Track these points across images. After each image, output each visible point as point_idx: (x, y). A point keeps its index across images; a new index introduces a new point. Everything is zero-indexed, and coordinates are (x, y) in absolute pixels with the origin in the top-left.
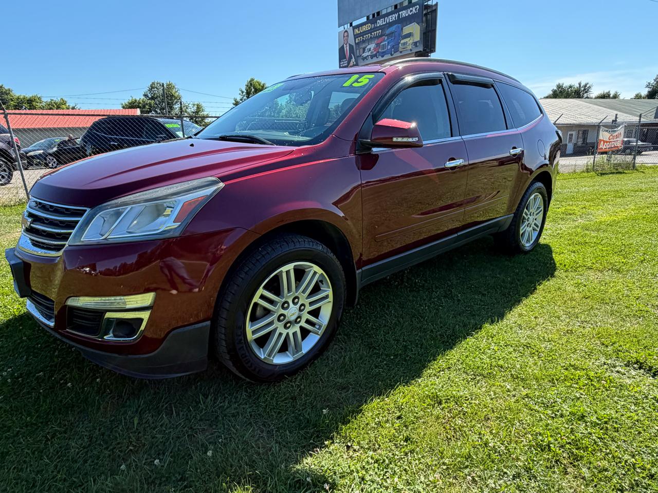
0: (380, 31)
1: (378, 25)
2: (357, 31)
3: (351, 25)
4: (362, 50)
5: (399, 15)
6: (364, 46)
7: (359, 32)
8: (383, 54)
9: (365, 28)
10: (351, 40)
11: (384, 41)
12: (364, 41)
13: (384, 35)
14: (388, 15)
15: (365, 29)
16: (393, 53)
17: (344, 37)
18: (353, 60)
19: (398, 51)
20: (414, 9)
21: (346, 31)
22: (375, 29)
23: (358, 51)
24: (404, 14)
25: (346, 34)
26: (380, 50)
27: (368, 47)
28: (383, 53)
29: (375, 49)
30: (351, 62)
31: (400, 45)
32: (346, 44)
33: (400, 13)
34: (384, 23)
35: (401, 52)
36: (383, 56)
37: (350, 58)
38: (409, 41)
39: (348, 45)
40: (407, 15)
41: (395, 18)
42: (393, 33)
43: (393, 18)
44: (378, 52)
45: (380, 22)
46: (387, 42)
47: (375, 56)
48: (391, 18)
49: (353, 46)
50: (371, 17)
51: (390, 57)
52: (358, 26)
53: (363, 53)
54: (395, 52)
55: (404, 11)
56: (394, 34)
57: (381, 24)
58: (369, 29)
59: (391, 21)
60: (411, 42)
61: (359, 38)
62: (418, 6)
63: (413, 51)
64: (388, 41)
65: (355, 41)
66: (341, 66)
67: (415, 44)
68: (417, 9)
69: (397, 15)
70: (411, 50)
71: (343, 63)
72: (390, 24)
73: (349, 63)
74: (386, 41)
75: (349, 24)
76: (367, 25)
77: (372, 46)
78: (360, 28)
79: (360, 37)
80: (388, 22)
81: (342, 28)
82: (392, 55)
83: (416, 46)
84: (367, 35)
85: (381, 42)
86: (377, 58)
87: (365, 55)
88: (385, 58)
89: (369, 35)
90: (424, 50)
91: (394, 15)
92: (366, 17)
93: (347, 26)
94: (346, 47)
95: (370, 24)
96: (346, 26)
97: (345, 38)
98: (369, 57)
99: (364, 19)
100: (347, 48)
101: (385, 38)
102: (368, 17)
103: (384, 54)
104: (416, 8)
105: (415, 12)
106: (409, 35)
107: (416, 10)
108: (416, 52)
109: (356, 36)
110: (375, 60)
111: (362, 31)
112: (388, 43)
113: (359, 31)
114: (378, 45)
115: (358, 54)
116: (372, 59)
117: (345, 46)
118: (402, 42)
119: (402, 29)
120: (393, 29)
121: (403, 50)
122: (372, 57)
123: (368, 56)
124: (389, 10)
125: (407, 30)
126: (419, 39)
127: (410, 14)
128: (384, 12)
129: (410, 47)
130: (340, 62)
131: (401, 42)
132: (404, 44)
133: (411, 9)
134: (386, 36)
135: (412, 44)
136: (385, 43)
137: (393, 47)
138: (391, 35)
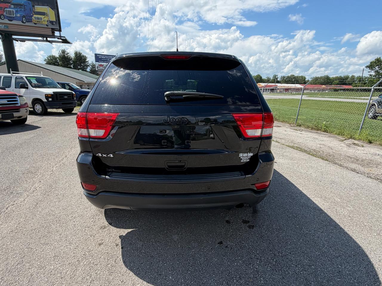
11: (10, 7)
19: (32, 22)
26: (5, 14)
28: (10, 17)
31: (33, 18)
35: (35, 24)
36: (10, 20)
38: (44, 19)
42: (21, 5)
46: (14, 10)
54: (27, 22)
56: (23, 6)
60: (46, 19)
63: (49, 27)
64: (16, 9)
70: (47, 25)
82: (23, 22)
83: (53, 24)
85: (6, 8)
88: (14, 22)
103: (12, 19)
106: (43, 14)
108: (52, 28)
112: (17, 12)
118: (35, 16)
119: (33, 6)
120: (21, 2)
121: (36, 22)
125: (39, 9)
126: (55, 21)
129: (46, 23)
132: (38, 18)
134: (12, 4)
135: (47, 21)
136: (12, 10)
137: (24, 16)
138: (19, 6)
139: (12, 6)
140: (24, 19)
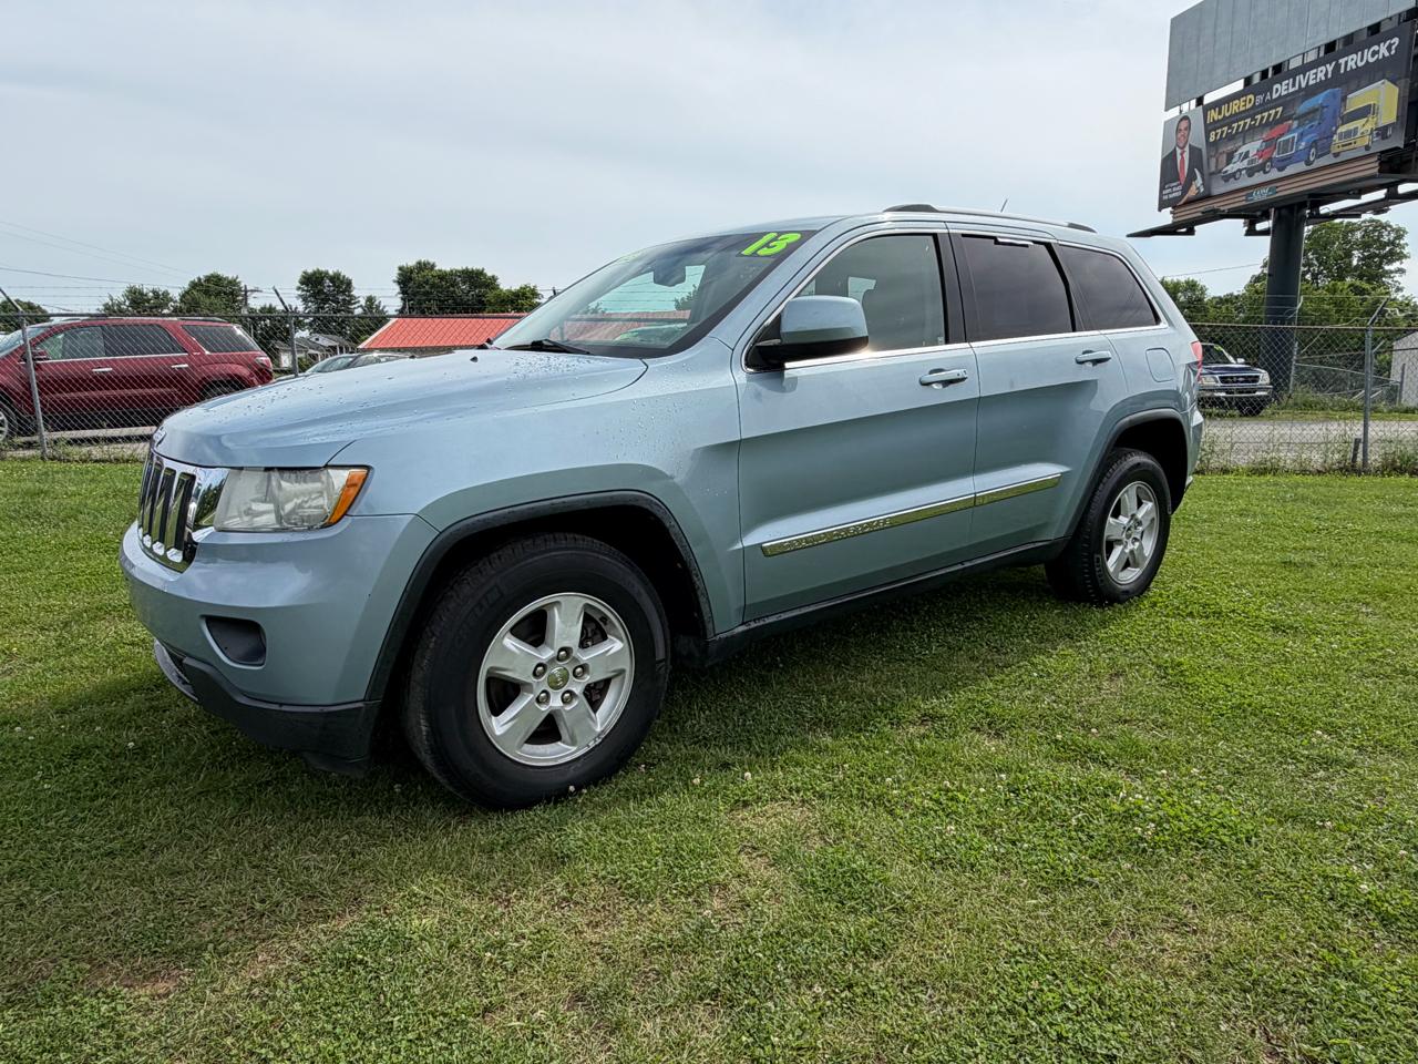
0: (1280, 109)
1: (1275, 96)
2: (1214, 115)
3: (1200, 101)
4: (1225, 156)
5: (1338, 66)
6: (1230, 147)
7: (1220, 117)
8: (1281, 164)
9: (1236, 106)
10: (1197, 137)
11: (1289, 130)
12: (1230, 137)
13: (1289, 118)
14: (1304, 69)
15: (1235, 108)
16: (1312, 159)
17: (1178, 130)
18: (1199, 181)
19: (1329, 152)
20: (1383, 50)
21: (1186, 118)
22: (1266, 106)
23: (1213, 160)
24: (1352, 61)
25: (1184, 124)
26: (1275, 155)
27: (1243, 149)
28: (1283, 160)
29: (1260, 153)
30: (1193, 188)
31: (1335, 137)
32: (1182, 148)
33: (1342, 61)
34: (1291, 90)
35: (1336, 155)
36: (1281, 169)
37: (1191, 178)
38: (1364, 126)
39: (1187, 149)
40: (1360, 64)
41: (1326, 75)
42: (1317, 110)
43: (1321, 73)
44: (1270, 159)
45: (1282, 89)
46: (1296, 135)
47: (1262, 168)
48: (1312, 77)
49: (1200, 150)
50: (1256, 79)
51: (1305, 168)
52: (1217, 104)
53: (1228, 165)
54: (1318, 157)
55: (1354, 56)
56: (1318, 113)
57: (1284, 93)
58: (1249, 106)
59: (1311, 82)
60: (1369, 127)
61: (1219, 131)
62: (1396, 40)
63: (1371, 151)
64: (1301, 130)
65: (1207, 137)
66: (1165, 198)
67: (1382, 132)
68: (1394, 47)
69: (1330, 68)
70: (1367, 148)
71: (1167, 191)
72: (1310, 91)
73: (1185, 190)
74: (1294, 131)
75: (1194, 102)
76: (1242, 99)
77: (1253, 147)
78: (1224, 108)
79: (1221, 127)
80: (1303, 85)
81: (1174, 112)
82: (1308, 163)
83: (1385, 137)
84: (1242, 123)
85: (1282, 135)
86: (1265, 172)
87: (1231, 168)
88: (1289, 170)
89: (1248, 120)
90: (1405, 146)
91: (1320, 69)
92: (1242, 81)
93: (1189, 106)
94: (1182, 154)
95: (1251, 96)
96: (1185, 107)
97: (1179, 135)
98: (1244, 172)
99: (1239, 86)
100: (1184, 159)
101: (1290, 126)
102: (1248, 81)
103: (1285, 163)
104: (1391, 45)
105: (1387, 54)
106: (1364, 112)
107: (1389, 48)
108: (1382, 152)
109: (1209, 128)
110: (1259, 178)
111: (1227, 115)
112: (1301, 136)
113: (1220, 113)
114: (1270, 143)
115: (1213, 169)
116: (1250, 175)
117: (1179, 151)
118: (1343, 129)
119: (1344, 99)
120: (1319, 99)
121: (1340, 149)
122: (1251, 172)
123: (1240, 170)
124: (1312, 57)
125: (1357, 100)
126: (1393, 119)
127: (1371, 60)
128: (1296, 63)
129: (1366, 141)
130: (1162, 188)
131: (1339, 131)
132: (1348, 134)
133: (1376, 48)
134: (1295, 119)
135: (1371, 133)
136: (1291, 136)
137: (1314, 144)
138: (1309, 117)
139: (1296, 124)
140: (1313, 150)
